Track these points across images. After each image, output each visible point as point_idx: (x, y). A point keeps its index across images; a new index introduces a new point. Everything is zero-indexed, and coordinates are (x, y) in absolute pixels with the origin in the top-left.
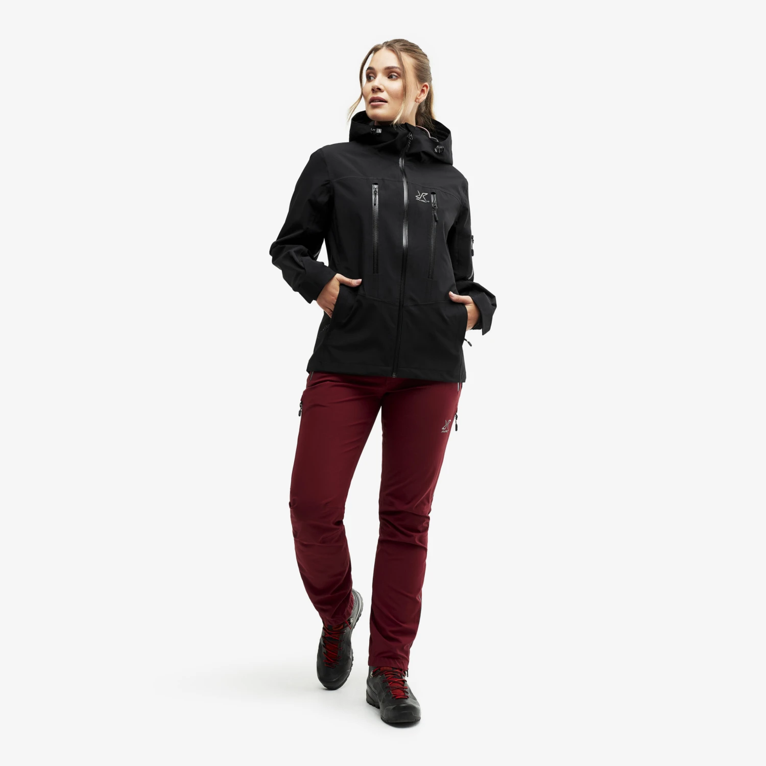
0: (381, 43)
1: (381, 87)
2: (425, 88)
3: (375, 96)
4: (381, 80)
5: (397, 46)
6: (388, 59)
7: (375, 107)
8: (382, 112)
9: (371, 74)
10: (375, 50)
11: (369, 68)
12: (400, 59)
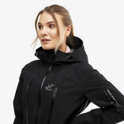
0: (43, 9)
1: (46, 34)
2: (69, 28)
3: (44, 38)
4: (46, 30)
5: (52, 10)
6: (48, 18)
7: (45, 44)
8: (48, 46)
9: (41, 26)
10: (41, 13)
11: (39, 23)
12: (54, 17)
